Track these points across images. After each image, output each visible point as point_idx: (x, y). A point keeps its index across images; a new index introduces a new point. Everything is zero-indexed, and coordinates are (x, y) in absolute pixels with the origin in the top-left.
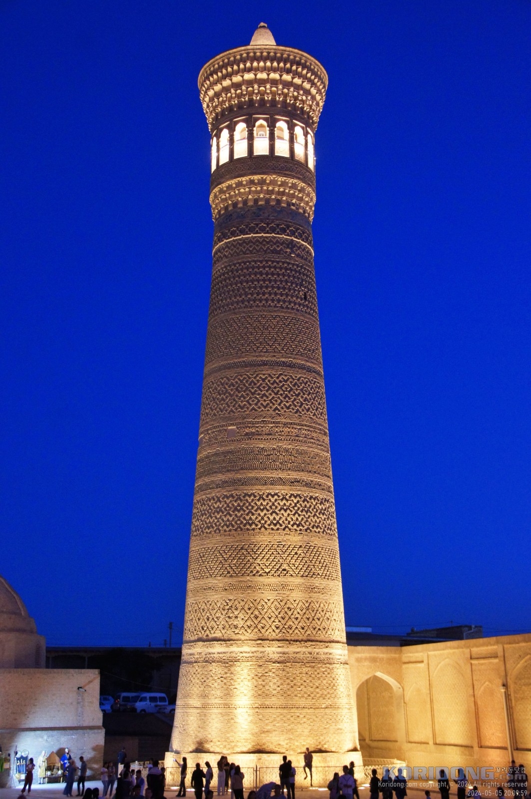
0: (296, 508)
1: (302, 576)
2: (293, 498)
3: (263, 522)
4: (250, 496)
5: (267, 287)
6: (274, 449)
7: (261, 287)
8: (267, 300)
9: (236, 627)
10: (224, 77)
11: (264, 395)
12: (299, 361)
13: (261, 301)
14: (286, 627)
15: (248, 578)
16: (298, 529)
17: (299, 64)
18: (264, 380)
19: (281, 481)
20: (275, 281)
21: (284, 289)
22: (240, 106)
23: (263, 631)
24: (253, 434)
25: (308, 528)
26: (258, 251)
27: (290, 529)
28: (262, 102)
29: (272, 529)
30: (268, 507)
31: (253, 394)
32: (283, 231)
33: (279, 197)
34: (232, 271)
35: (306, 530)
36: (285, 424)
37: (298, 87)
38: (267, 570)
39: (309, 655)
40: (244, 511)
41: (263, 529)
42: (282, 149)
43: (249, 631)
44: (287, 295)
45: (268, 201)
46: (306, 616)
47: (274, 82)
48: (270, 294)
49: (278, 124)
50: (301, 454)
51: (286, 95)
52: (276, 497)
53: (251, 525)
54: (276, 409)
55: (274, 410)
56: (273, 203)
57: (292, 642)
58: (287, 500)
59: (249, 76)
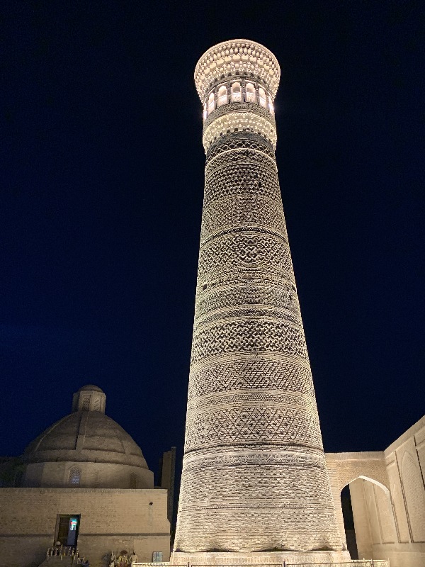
0: (251, 332)
2: (248, 325)
3: (223, 347)
4: (214, 329)
5: (228, 183)
9: (203, 437)
11: (225, 254)
14: (242, 433)
16: (253, 349)
17: (244, 47)
18: (225, 244)
19: (238, 313)
20: (234, 178)
21: (241, 181)
23: (222, 438)
25: (263, 348)
28: (222, 76)
33: (236, 127)
37: (246, 62)
38: (226, 385)
39: (264, 458)
40: (211, 341)
41: (223, 352)
43: (212, 439)
44: (243, 185)
47: (229, 63)
48: (230, 187)
49: (233, 85)
51: (238, 68)
53: (214, 351)
55: (233, 263)
56: (232, 131)
57: (247, 446)
58: (243, 327)
59: (213, 65)
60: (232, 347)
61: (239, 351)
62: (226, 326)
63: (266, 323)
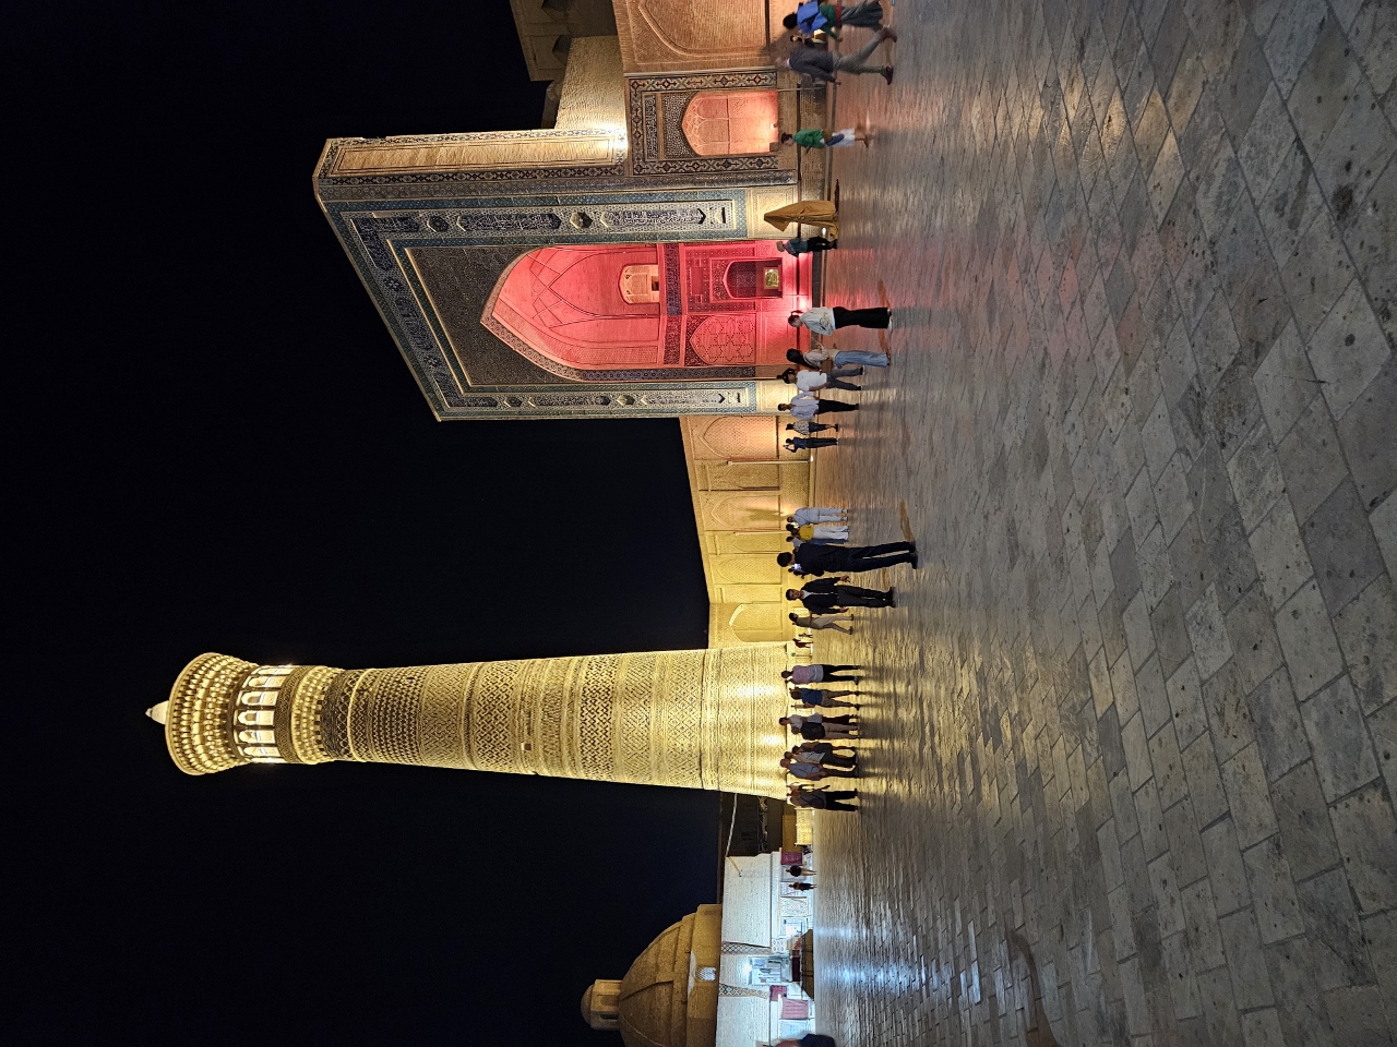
2: (585, 694)
3: (604, 721)
5: (398, 714)
6: (543, 710)
7: (398, 719)
8: (410, 714)
9: (690, 746)
10: (194, 752)
11: (495, 718)
12: (468, 685)
13: (410, 720)
15: (651, 734)
17: (189, 682)
18: (482, 718)
19: (571, 704)
20: (393, 706)
21: (401, 698)
22: (224, 737)
23: (694, 722)
24: (529, 729)
26: (364, 721)
28: (222, 716)
29: (611, 712)
30: (592, 716)
31: (494, 728)
32: (347, 698)
34: (381, 745)
35: (613, 684)
37: (212, 683)
38: (645, 719)
39: (713, 684)
40: (595, 736)
41: (610, 722)
42: (269, 698)
43: (694, 735)
45: (317, 712)
46: (683, 687)
47: (204, 705)
48: (405, 711)
49: (245, 702)
51: (218, 694)
52: (584, 709)
53: (607, 732)
55: (509, 708)
56: (320, 707)
57: (703, 700)
58: (587, 699)
59: (195, 728)
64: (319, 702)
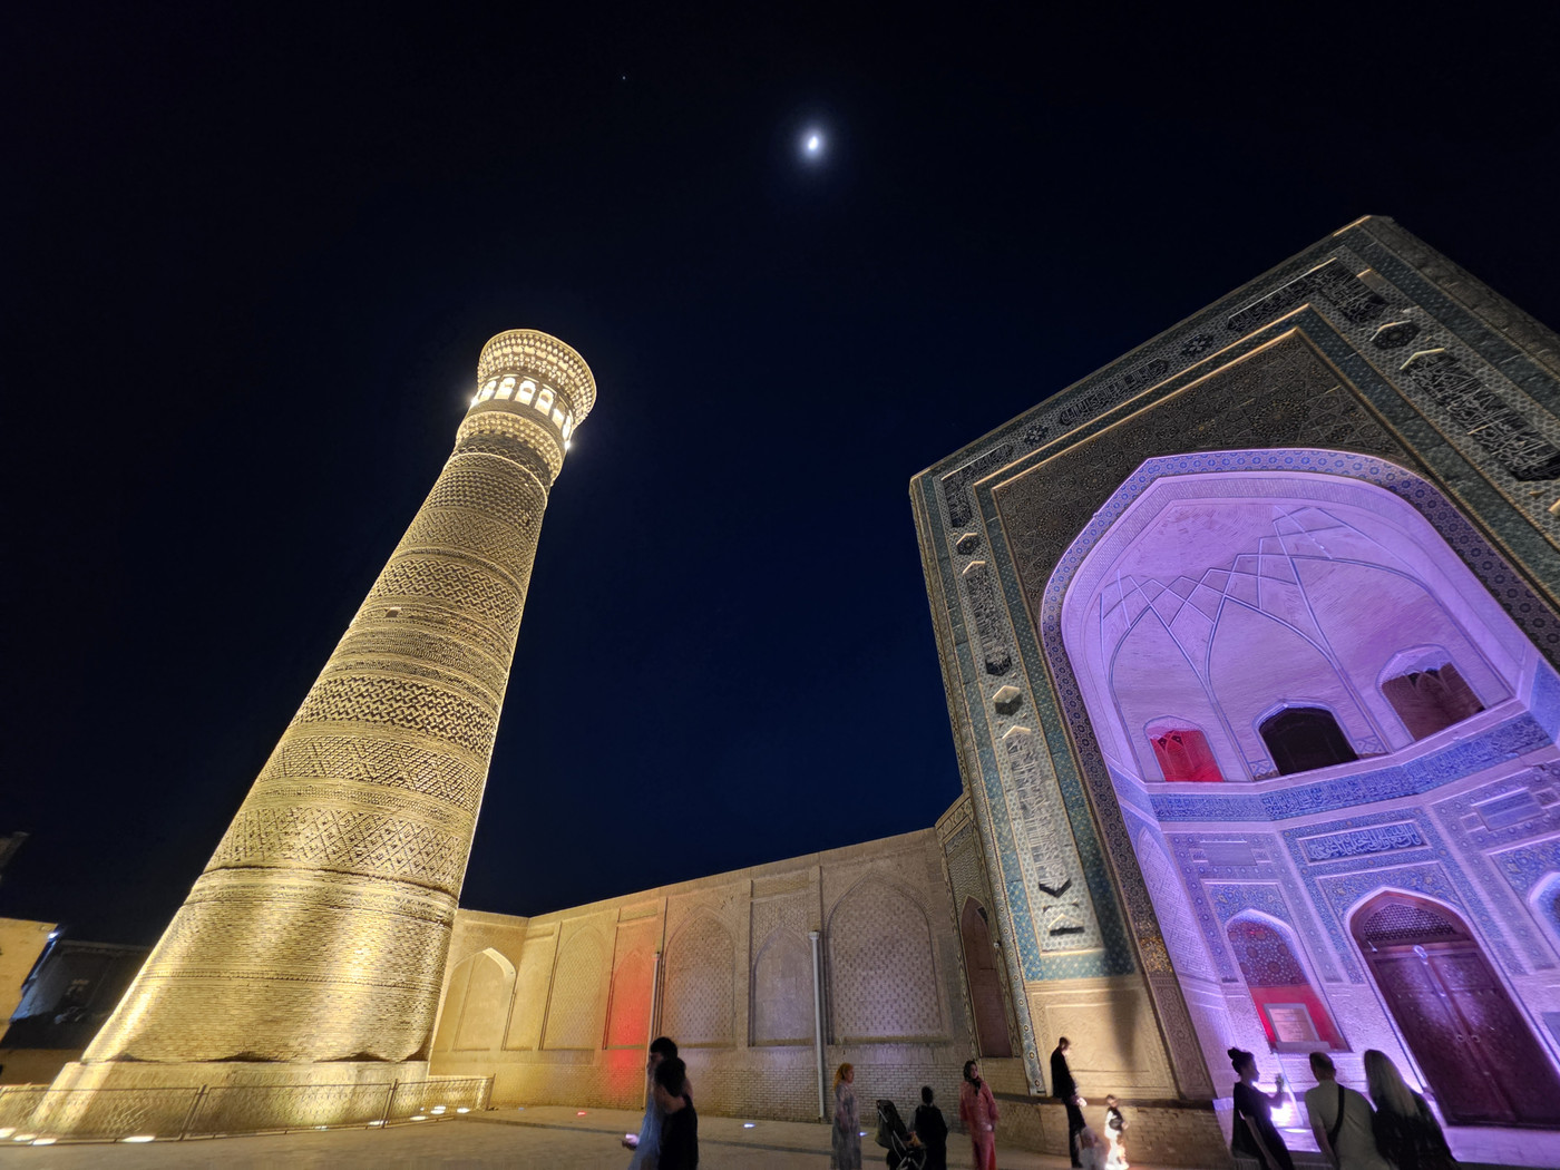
0: (445, 710)
1: (424, 792)
2: (445, 697)
3: (392, 715)
4: (387, 682)
5: (490, 496)
6: (441, 639)
8: (486, 506)
9: (291, 848)
11: (450, 584)
12: (503, 570)
13: (479, 504)
14: (372, 855)
15: (342, 781)
16: (440, 734)
17: (575, 362)
18: (454, 571)
19: (437, 675)
21: (508, 505)
22: (514, 368)
24: (419, 618)
25: (452, 737)
27: (427, 731)
28: (536, 371)
29: (403, 726)
30: (407, 699)
31: (436, 580)
32: (524, 463)
33: (528, 439)
35: (449, 739)
36: (465, 619)
37: (569, 378)
38: (374, 775)
39: (394, 902)
40: (372, 698)
41: (389, 723)
42: (542, 409)
43: (310, 855)
44: (509, 510)
45: (515, 436)
46: (410, 845)
47: (551, 364)
49: (544, 392)
50: (474, 654)
51: (558, 377)
52: (423, 690)
53: (373, 715)
54: (460, 601)
55: (457, 602)
56: (520, 440)
57: (373, 879)
58: (437, 698)
59: (530, 351)
60: (409, 721)
61: (419, 729)
62: (411, 687)
63: (469, 705)
64: (526, 442)
